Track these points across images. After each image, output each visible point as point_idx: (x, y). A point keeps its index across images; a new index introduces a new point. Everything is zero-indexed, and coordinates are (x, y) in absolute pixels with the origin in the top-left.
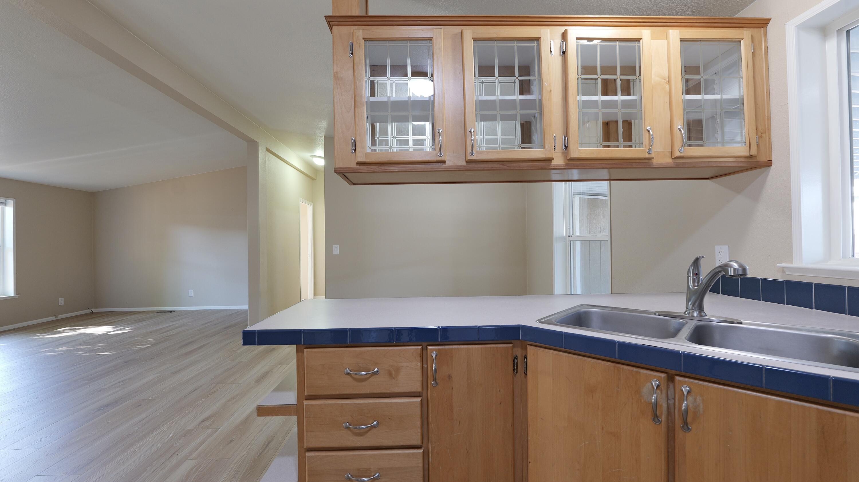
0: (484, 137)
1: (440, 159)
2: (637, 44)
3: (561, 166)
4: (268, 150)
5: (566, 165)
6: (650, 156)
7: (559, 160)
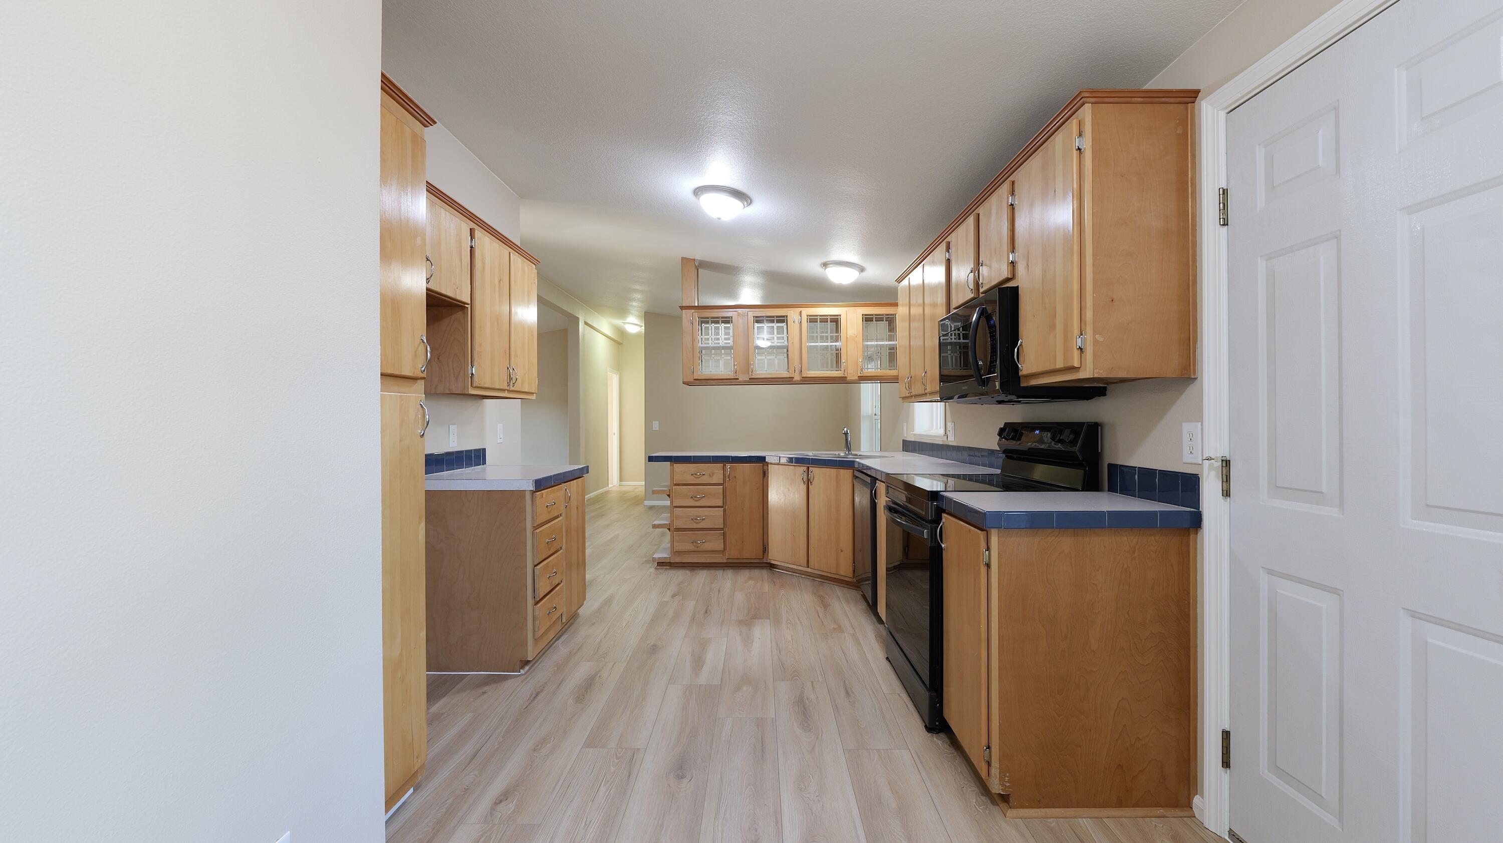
1: (735, 377)
2: (840, 316)
3: (798, 381)
4: (585, 323)
5: (801, 380)
6: (844, 376)
7: (797, 378)
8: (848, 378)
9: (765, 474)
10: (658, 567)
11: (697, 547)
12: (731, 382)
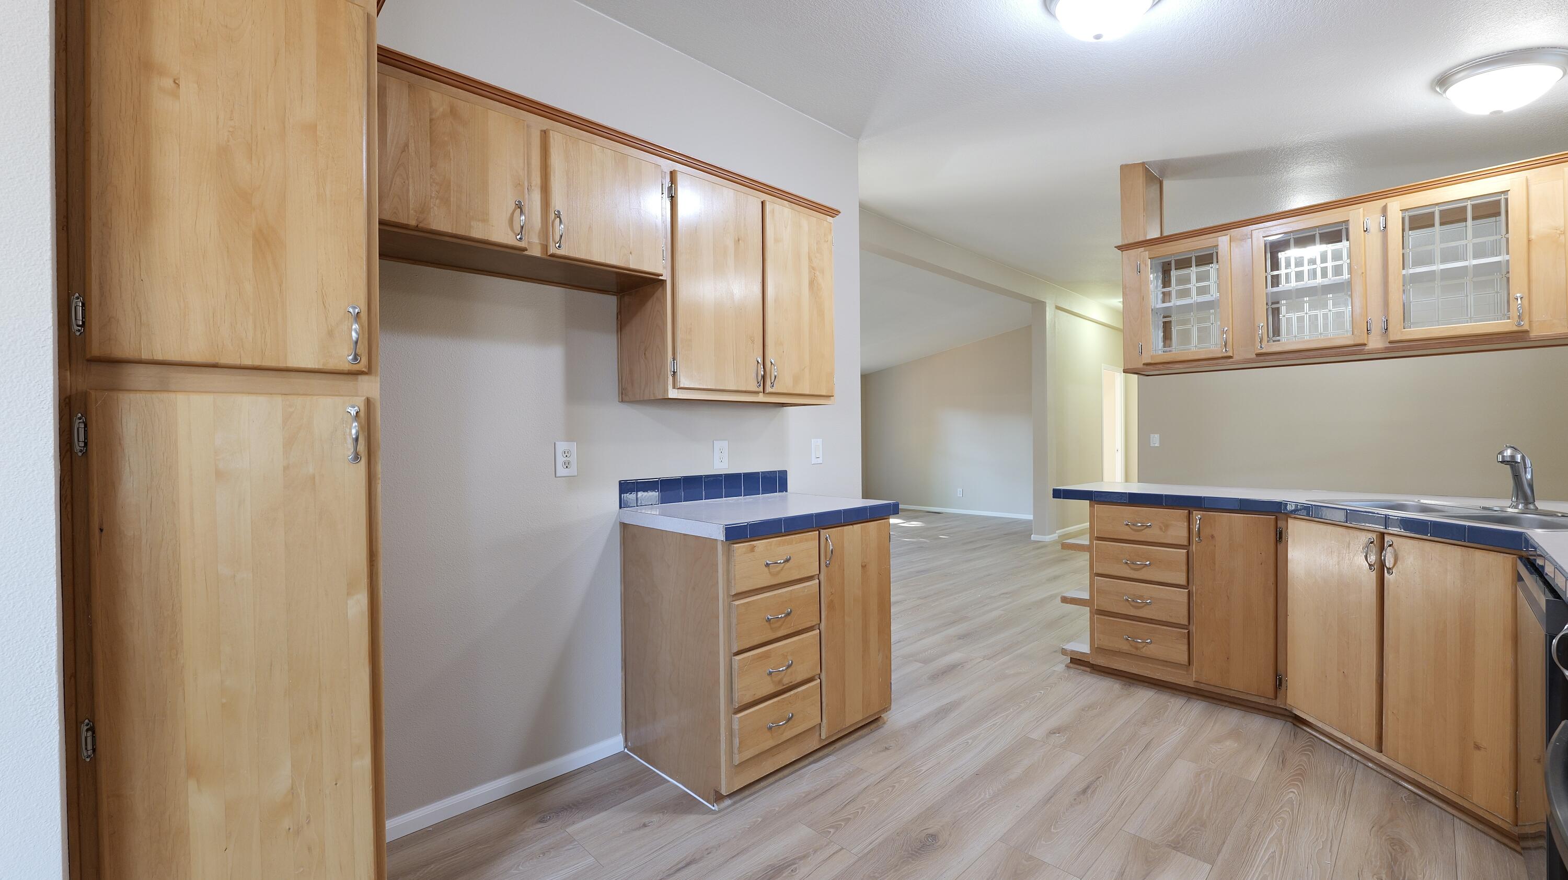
0: (1306, 313)
1: (1226, 355)
2: (1504, 196)
3: (1379, 350)
4: (1058, 308)
5: (1387, 348)
6: (1520, 329)
7: (1375, 342)
8: (1533, 334)
9: (1280, 537)
10: (1072, 665)
11: (1137, 648)
12: (1217, 365)
